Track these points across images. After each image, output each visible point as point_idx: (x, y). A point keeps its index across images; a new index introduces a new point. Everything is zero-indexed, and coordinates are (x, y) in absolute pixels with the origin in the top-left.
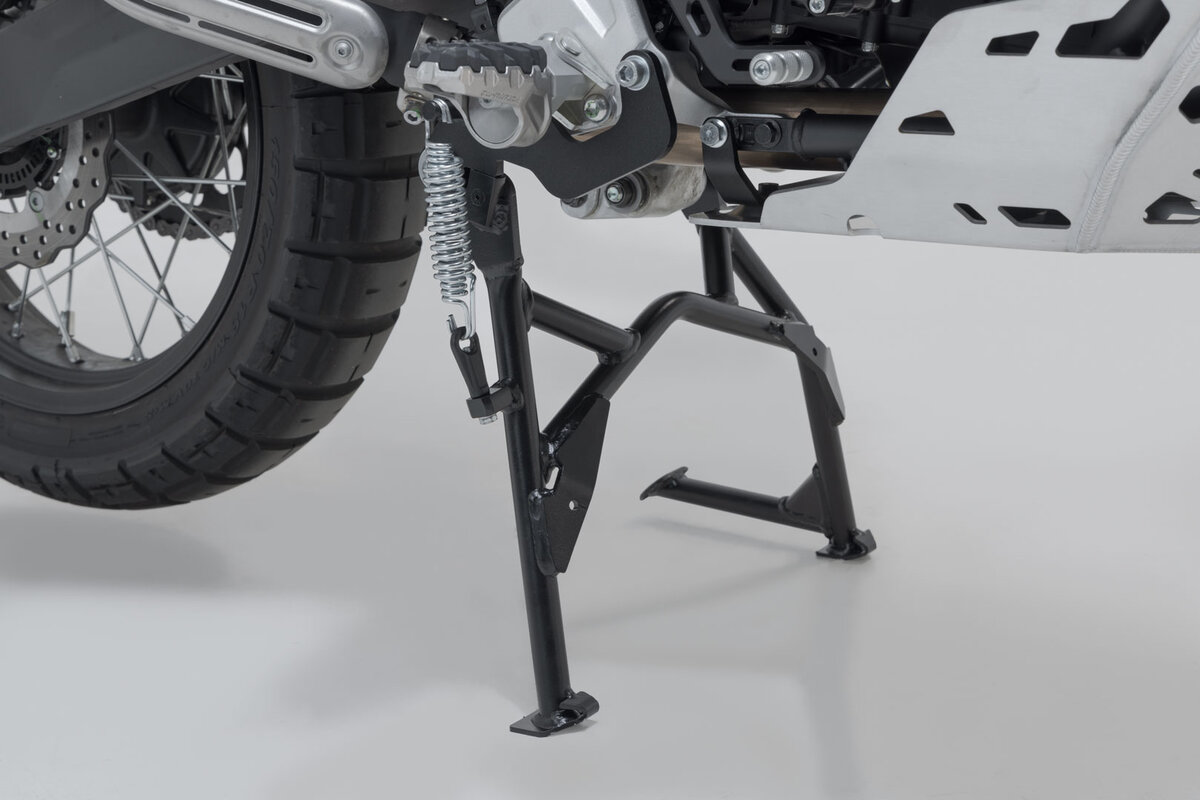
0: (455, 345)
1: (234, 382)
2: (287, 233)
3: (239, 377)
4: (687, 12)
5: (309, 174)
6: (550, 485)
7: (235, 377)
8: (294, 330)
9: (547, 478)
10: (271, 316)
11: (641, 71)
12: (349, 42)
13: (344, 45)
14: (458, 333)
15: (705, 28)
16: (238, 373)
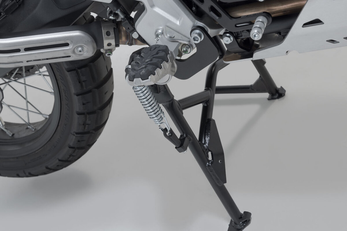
0: (165, 135)
1: (74, 137)
2: (73, 91)
3: (76, 135)
4: (210, 11)
5: (73, 71)
6: (210, 158)
7: (74, 135)
8: (88, 116)
9: (208, 156)
10: (79, 116)
11: (200, 35)
12: (81, 46)
13: (80, 49)
14: (165, 130)
15: (219, 15)
16: (75, 134)
